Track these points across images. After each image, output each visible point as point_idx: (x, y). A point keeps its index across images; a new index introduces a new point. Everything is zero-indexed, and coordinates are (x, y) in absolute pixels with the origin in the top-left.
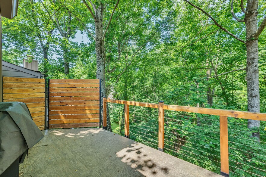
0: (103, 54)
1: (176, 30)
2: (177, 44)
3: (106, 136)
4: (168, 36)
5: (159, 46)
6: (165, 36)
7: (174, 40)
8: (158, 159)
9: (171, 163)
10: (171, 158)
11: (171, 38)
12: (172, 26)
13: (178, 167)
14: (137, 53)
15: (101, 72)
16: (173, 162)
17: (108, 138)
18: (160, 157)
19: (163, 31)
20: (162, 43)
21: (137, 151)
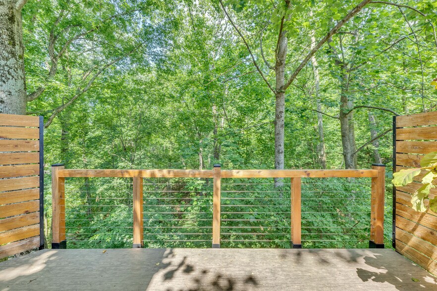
0: (17, 47)
1: (177, 52)
2: (176, 73)
3: (84, 265)
4: (163, 57)
5: (145, 69)
6: (159, 55)
7: (173, 67)
8: (226, 263)
9: (244, 260)
10: (238, 252)
11: (168, 61)
12: (172, 42)
13: (257, 262)
14: (103, 70)
15: (13, 98)
16: (246, 257)
17: (94, 268)
18: (226, 259)
19: (155, 45)
20: (153, 64)
21: (183, 268)
